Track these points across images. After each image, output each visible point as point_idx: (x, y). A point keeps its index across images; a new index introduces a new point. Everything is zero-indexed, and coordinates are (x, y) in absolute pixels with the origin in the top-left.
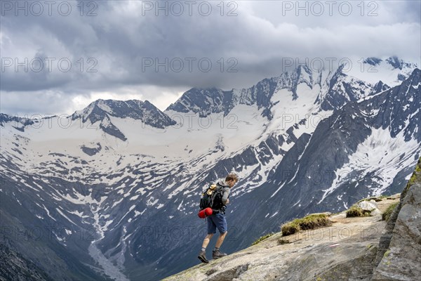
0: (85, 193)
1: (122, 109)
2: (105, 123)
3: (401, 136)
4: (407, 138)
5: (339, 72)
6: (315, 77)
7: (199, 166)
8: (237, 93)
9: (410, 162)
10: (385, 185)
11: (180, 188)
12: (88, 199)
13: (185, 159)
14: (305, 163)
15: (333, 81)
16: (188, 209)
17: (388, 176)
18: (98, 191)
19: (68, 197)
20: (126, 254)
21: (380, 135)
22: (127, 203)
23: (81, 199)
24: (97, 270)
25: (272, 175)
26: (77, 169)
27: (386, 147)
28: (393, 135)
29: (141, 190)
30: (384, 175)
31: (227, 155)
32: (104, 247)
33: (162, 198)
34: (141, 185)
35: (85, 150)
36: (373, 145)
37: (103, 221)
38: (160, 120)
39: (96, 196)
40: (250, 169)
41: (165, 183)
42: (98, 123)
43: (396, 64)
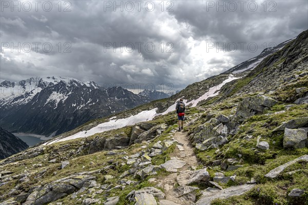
3: (59, 93)
5: (41, 79)
6: (35, 80)
7: (8, 99)
8: (15, 83)
11: (5, 103)
13: (4, 97)
15: (40, 81)
16: (9, 108)
17: (58, 100)
21: (55, 93)
27: (56, 95)
28: (57, 93)
31: (15, 96)
36: (53, 95)
40: (23, 99)
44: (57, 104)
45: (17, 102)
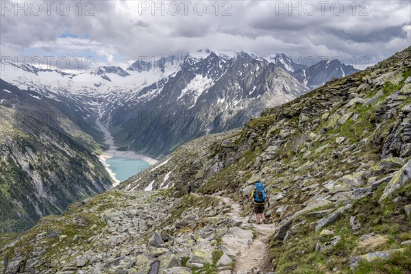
0: (95, 101)
1: (110, 70)
2: (103, 75)
3: (206, 77)
4: (209, 78)
7: (137, 90)
9: (208, 87)
10: (199, 95)
11: (130, 98)
12: (97, 103)
13: (133, 88)
14: (171, 88)
16: (132, 106)
17: (200, 92)
18: (100, 100)
19: (89, 103)
20: (110, 123)
21: (199, 77)
22: (110, 104)
23: (94, 103)
24: (98, 129)
25: (162, 92)
26: (92, 92)
27: (201, 81)
28: (204, 77)
29: (116, 100)
30: (199, 91)
32: (101, 121)
33: (123, 102)
34: (116, 98)
35: (96, 85)
36: (196, 81)
37: (102, 111)
38: (124, 74)
39: (100, 102)
40: (155, 91)
41: (125, 96)
42: (100, 76)
43: (208, 51)
44: (196, 98)
45: (145, 95)
